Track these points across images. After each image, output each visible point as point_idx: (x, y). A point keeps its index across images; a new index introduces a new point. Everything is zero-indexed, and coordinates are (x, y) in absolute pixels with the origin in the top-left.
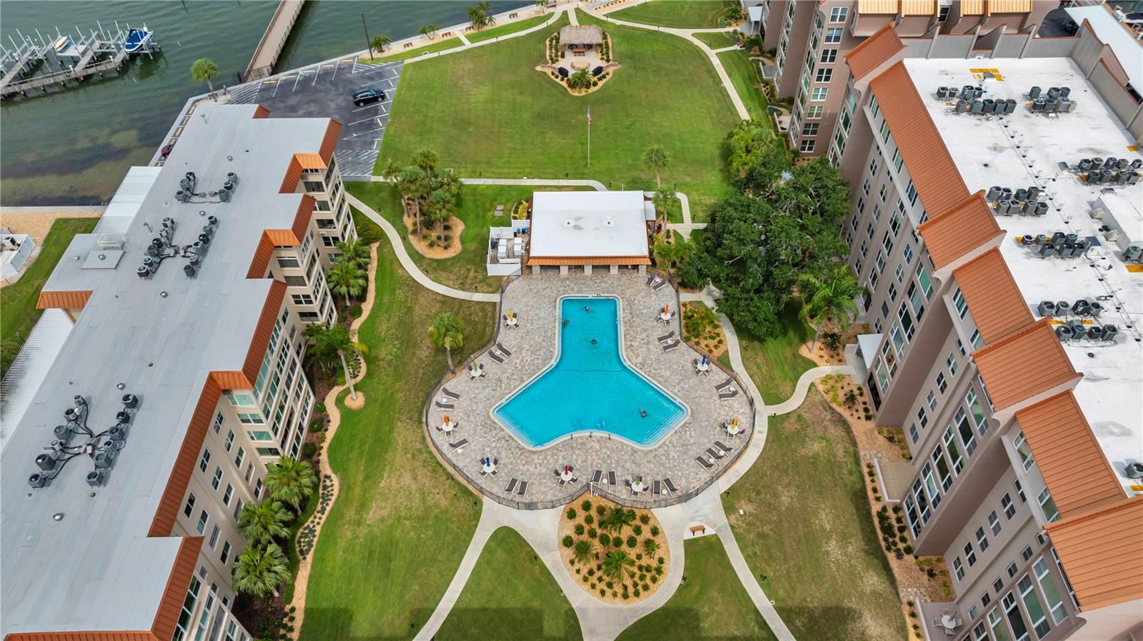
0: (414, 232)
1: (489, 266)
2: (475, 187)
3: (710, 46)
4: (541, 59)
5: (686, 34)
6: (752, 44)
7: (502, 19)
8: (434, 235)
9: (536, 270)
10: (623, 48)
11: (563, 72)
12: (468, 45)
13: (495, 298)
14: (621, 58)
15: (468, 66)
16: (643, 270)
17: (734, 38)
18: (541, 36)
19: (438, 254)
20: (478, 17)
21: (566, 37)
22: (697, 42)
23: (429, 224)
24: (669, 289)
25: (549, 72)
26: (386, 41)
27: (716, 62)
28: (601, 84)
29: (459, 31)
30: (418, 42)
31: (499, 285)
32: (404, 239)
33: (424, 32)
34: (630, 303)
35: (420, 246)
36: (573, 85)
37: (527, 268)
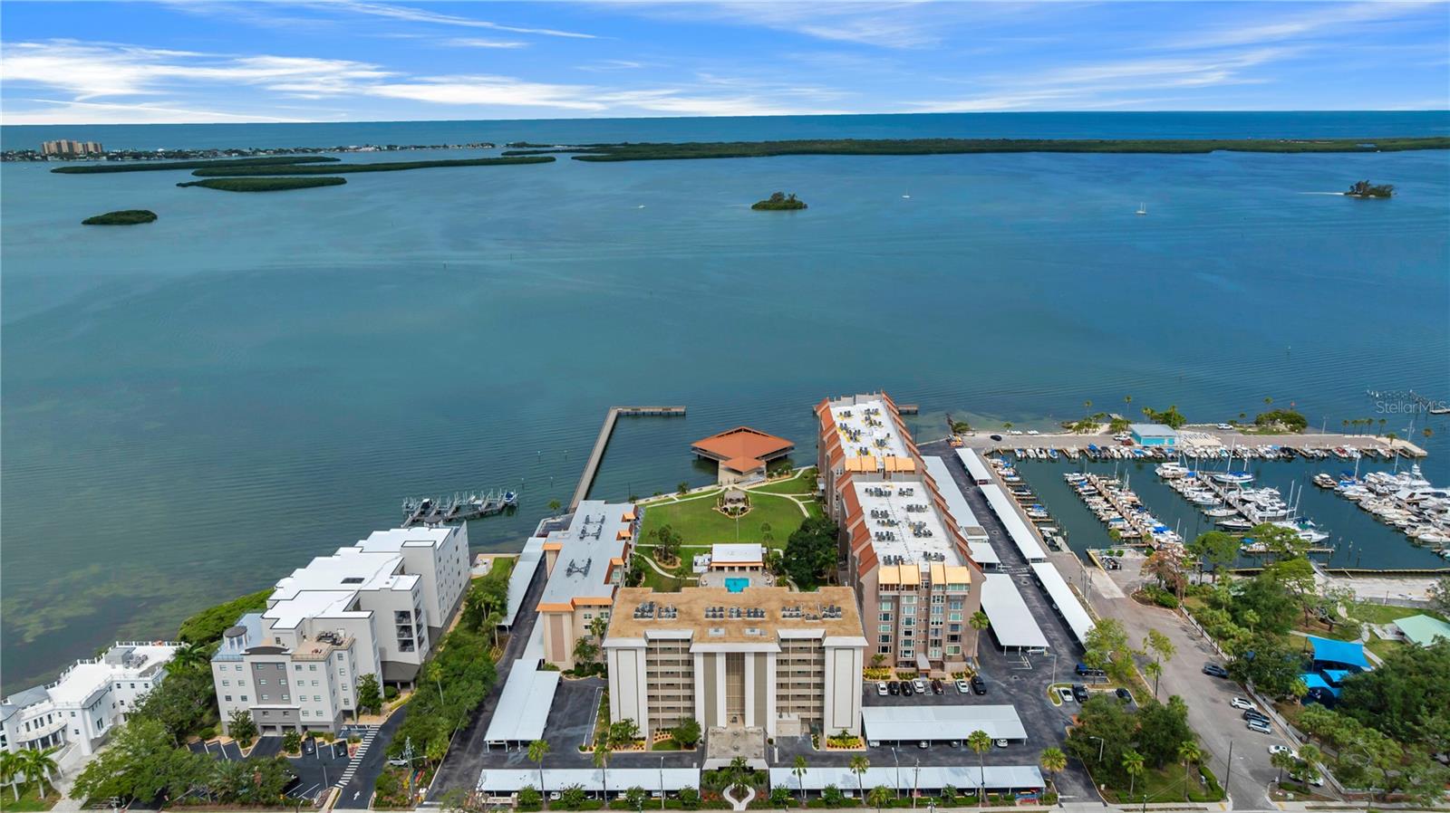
0: (660, 560)
1: (694, 567)
2: (685, 548)
3: (800, 500)
4: (715, 505)
5: (788, 496)
6: (820, 499)
7: (695, 491)
8: (668, 561)
9: (714, 569)
10: (756, 501)
11: (726, 510)
12: (678, 500)
13: (697, 579)
14: (754, 505)
15: (679, 508)
16: (760, 569)
17: (812, 497)
18: (715, 497)
19: (671, 567)
20: (682, 489)
21: (727, 496)
22: (792, 499)
23: (666, 558)
24: (772, 576)
25: (719, 510)
26: (638, 498)
27: (802, 506)
28: (744, 514)
29: (672, 496)
30: (652, 500)
31: (699, 575)
32: (655, 561)
33: (656, 495)
34: (754, 580)
35: (663, 565)
36: (731, 514)
37: (710, 569)
